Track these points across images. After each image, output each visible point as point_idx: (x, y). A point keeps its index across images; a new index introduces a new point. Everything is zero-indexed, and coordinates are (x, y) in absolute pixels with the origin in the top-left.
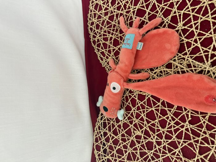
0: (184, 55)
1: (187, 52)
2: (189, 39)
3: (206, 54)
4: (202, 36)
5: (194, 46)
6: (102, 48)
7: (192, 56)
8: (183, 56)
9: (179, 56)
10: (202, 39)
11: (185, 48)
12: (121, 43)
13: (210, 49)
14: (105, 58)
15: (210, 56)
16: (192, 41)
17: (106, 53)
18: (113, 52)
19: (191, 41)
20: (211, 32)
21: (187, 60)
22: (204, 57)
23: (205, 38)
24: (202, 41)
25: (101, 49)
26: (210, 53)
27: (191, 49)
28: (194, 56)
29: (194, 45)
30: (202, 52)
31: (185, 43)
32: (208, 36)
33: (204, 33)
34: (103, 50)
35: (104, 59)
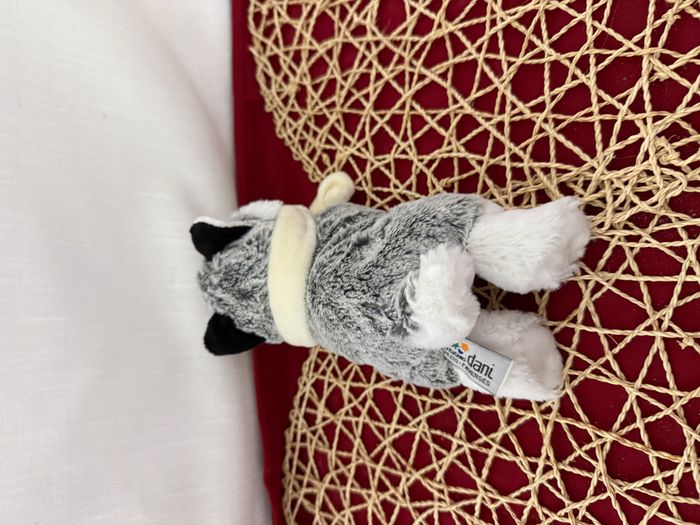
0: (533, 109)
1: (548, 100)
2: (563, 53)
3: (608, 117)
4: (611, 49)
5: (576, 82)
6: (276, 42)
7: (561, 117)
8: (528, 115)
9: (516, 111)
10: (606, 62)
11: (543, 86)
12: (340, 29)
13: (623, 101)
14: (280, 79)
15: (617, 127)
16: (571, 59)
17: (285, 61)
18: (308, 59)
19: (567, 63)
20: (644, 37)
21: (541, 130)
22: (598, 129)
23: (617, 59)
24: (607, 67)
25: (274, 47)
26: (620, 118)
27: (561, 91)
28: (564, 120)
29: (575, 77)
30: (595, 108)
31: (547, 67)
32: (630, 50)
33: (619, 37)
34: (276, 50)
35: (276, 81)
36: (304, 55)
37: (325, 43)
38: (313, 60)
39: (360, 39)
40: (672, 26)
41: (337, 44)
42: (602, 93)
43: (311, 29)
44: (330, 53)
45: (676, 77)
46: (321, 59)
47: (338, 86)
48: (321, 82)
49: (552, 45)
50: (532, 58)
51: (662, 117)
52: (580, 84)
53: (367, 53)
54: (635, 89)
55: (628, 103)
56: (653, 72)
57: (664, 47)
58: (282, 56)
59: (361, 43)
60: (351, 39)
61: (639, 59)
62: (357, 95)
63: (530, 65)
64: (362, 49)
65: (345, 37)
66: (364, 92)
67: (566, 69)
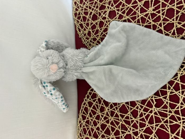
4: (166, 21)
6: (81, 21)
14: (83, 30)
16: (157, 24)
20: (174, 19)
23: (168, 23)
31: (152, 26)
36: (90, 24)
37: (95, 21)
38: (92, 25)
39: (105, 20)
40: (180, 16)
41: (98, 21)
42: (165, 31)
43: (91, 18)
44: (97, 23)
45: (182, 27)
46: (94, 25)
47: (99, 31)
48: (95, 30)
49: (153, 21)
50: (148, 24)
51: (179, 36)
52: (160, 29)
53: (106, 23)
54: (173, 30)
55: (171, 33)
56: (176, 26)
57: (179, 21)
58: (83, 24)
59: (105, 21)
60: (102, 20)
61: (174, 23)
62: (104, 33)
63: (148, 25)
64: (105, 22)
65: (101, 20)
66: (106, 32)
67: (157, 26)
